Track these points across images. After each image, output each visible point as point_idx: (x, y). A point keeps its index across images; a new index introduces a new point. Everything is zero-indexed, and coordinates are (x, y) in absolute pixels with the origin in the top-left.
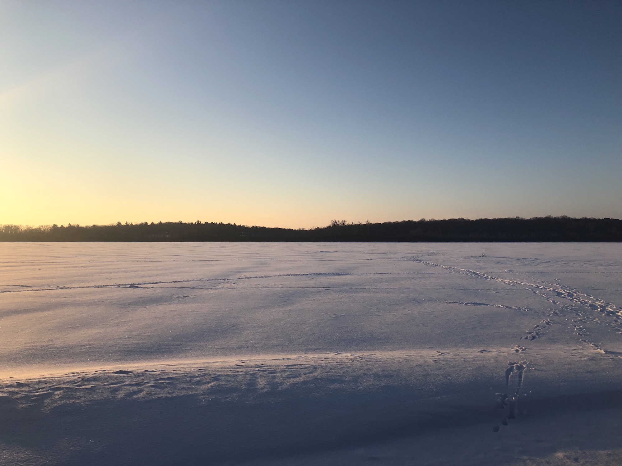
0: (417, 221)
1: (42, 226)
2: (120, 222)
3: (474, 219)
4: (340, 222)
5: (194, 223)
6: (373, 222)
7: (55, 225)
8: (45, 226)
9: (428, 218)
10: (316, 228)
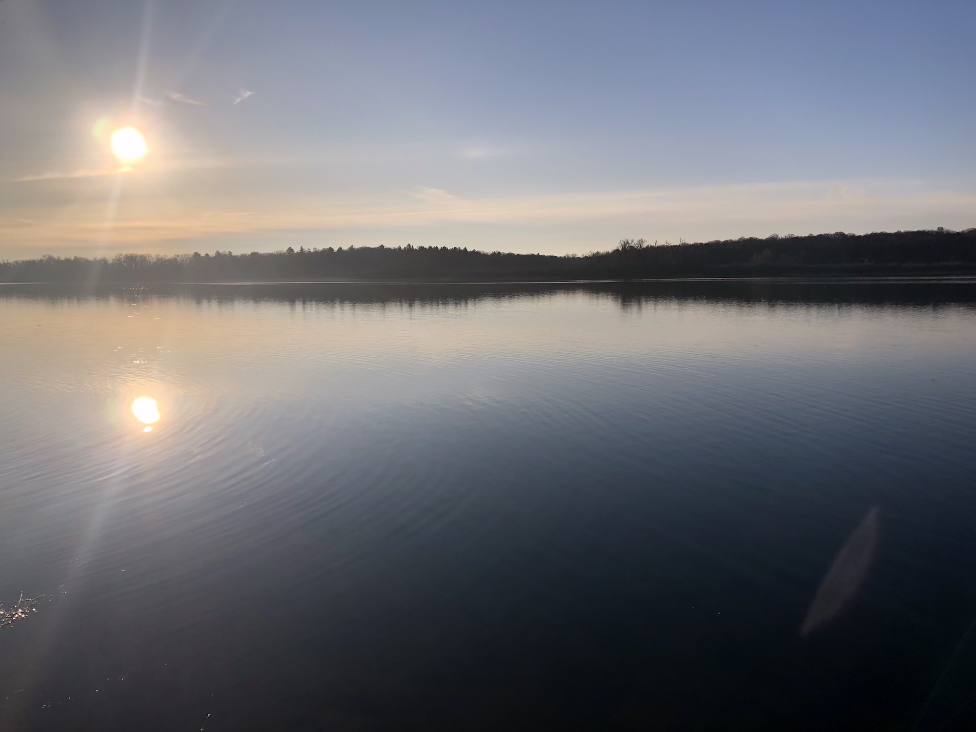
0: (764, 239)
1: (178, 256)
2: (292, 248)
3: (862, 234)
4: (636, 242)
5: (403, 248)
6: (691, 241)
7: (196, 254)
8: (182, 255)
9: (782, 234)
10: (595, 252)
